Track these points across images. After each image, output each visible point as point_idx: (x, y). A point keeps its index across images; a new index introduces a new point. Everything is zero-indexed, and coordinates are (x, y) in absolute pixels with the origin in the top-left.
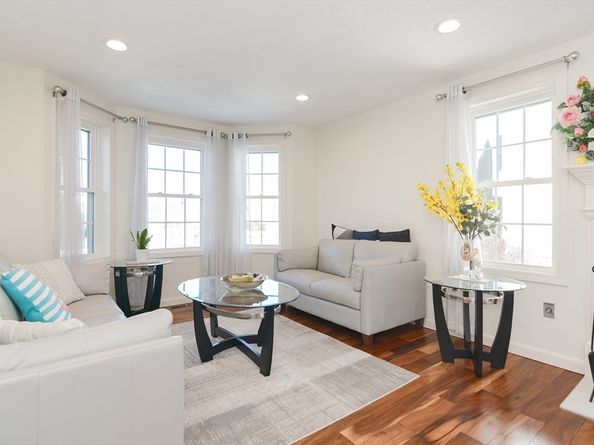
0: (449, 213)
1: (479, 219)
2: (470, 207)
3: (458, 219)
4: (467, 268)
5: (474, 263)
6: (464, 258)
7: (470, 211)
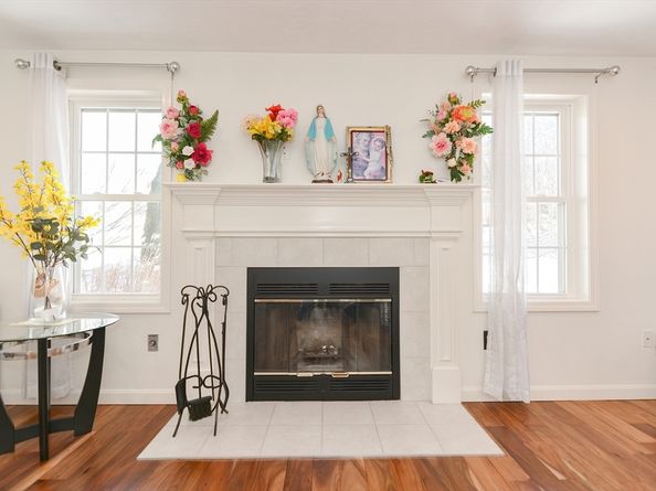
0: (15, 229)
1: (66, 240)
2: (49, 222)
3: (30, 237)
4: (40, 309)
5: (51, 300)
6: (37, 295)
7: (47, 228)
